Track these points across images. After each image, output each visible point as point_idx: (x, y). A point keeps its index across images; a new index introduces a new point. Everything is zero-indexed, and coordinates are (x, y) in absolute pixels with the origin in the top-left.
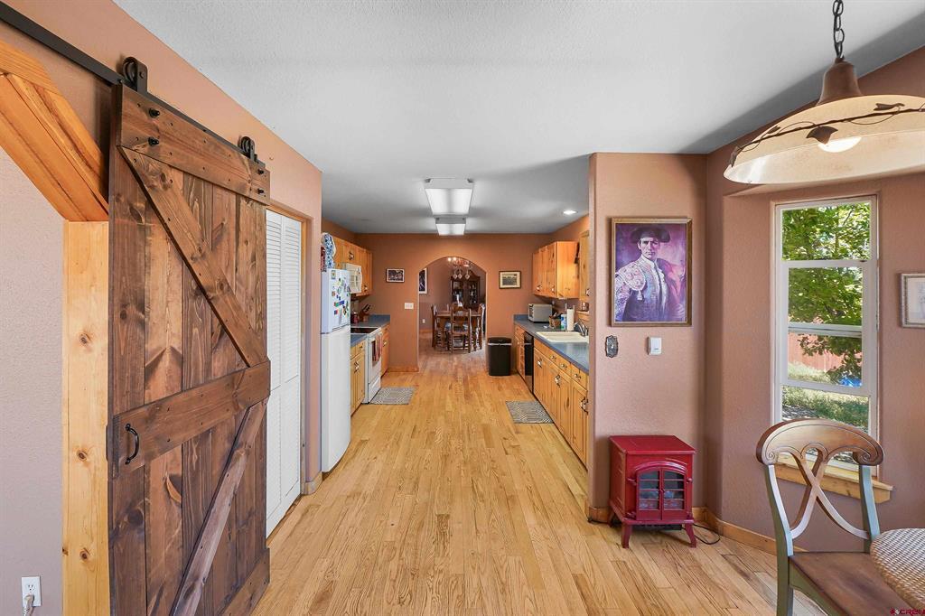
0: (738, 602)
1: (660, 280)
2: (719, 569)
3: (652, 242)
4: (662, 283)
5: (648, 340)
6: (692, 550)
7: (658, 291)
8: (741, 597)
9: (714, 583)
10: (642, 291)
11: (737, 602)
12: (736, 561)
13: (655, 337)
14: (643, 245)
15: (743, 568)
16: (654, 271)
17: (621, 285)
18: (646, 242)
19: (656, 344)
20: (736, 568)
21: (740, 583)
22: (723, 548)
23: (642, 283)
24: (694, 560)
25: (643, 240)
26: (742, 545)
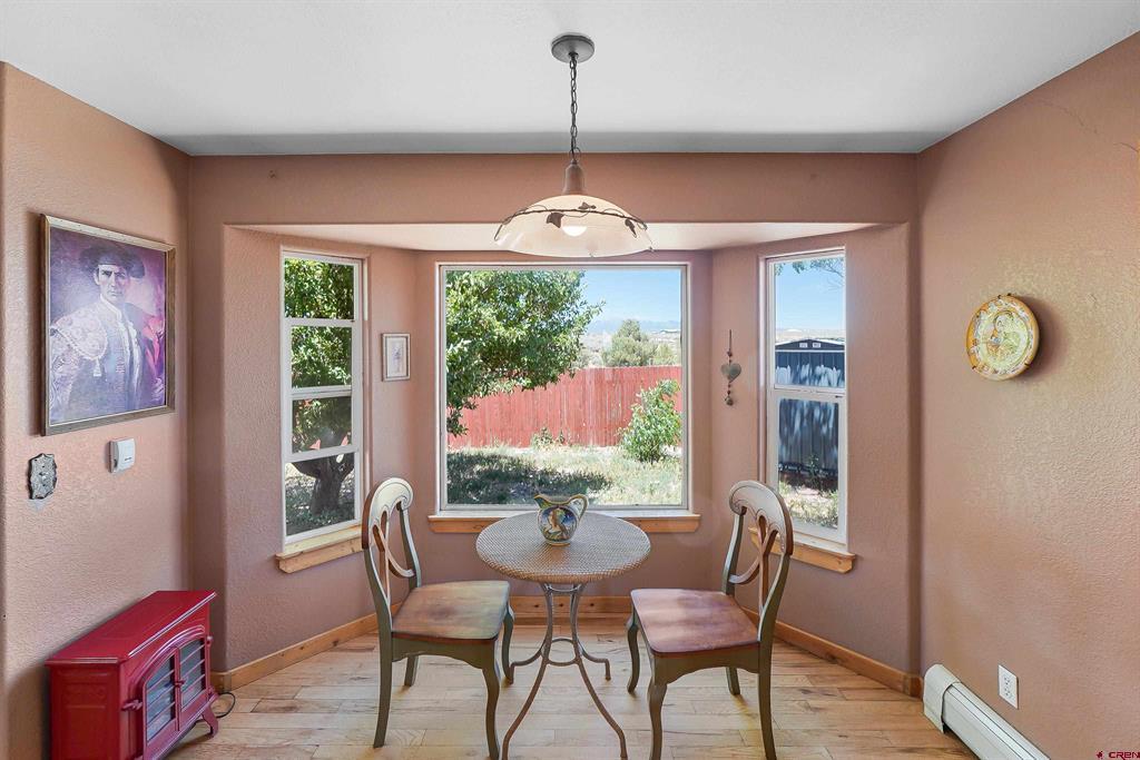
0: (313, 740)
1: (131, 343)
2: (262, 729)
3: (118, 275)
4: (134, 345)
5: (110, 449)
6: (217, 739)
7: (127, 360)
8: (308, 733)
9: (275, 747)
10: (102, 361)
11: (310, 741)
12: (271, 704)
13: (125, 439)
14: (103, 277)
15: (284, 704)
16: (121, 325)
17: (61, 351)
18: (108, 273)
19: (127, 451)
20: (277, 710)
21: (293, 721)
22: (244, 704)
23: (102, 346)
24: (231, 747)
25: (103, 268)
26: (258, 682)
